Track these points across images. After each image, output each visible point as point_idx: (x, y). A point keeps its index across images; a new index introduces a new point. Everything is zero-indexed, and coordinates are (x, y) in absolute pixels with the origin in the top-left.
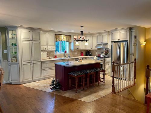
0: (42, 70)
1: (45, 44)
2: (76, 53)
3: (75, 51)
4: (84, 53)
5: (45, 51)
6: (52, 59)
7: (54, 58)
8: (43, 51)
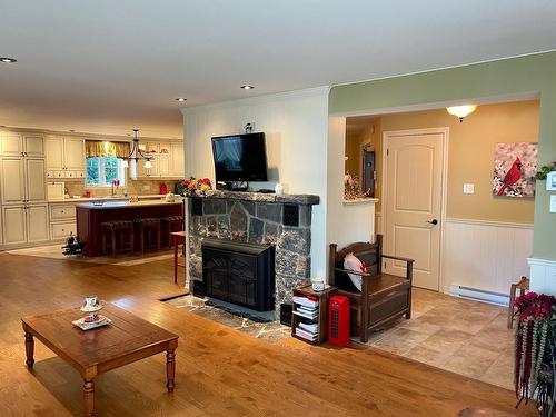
0: (50, 223)
1: (58, 163)
2: (147, 188)
3: (141, 181)
4: (170, 187)
5: (59, 180)
6: (78, 198)
7: (84, 196)
8: (54, 181)
